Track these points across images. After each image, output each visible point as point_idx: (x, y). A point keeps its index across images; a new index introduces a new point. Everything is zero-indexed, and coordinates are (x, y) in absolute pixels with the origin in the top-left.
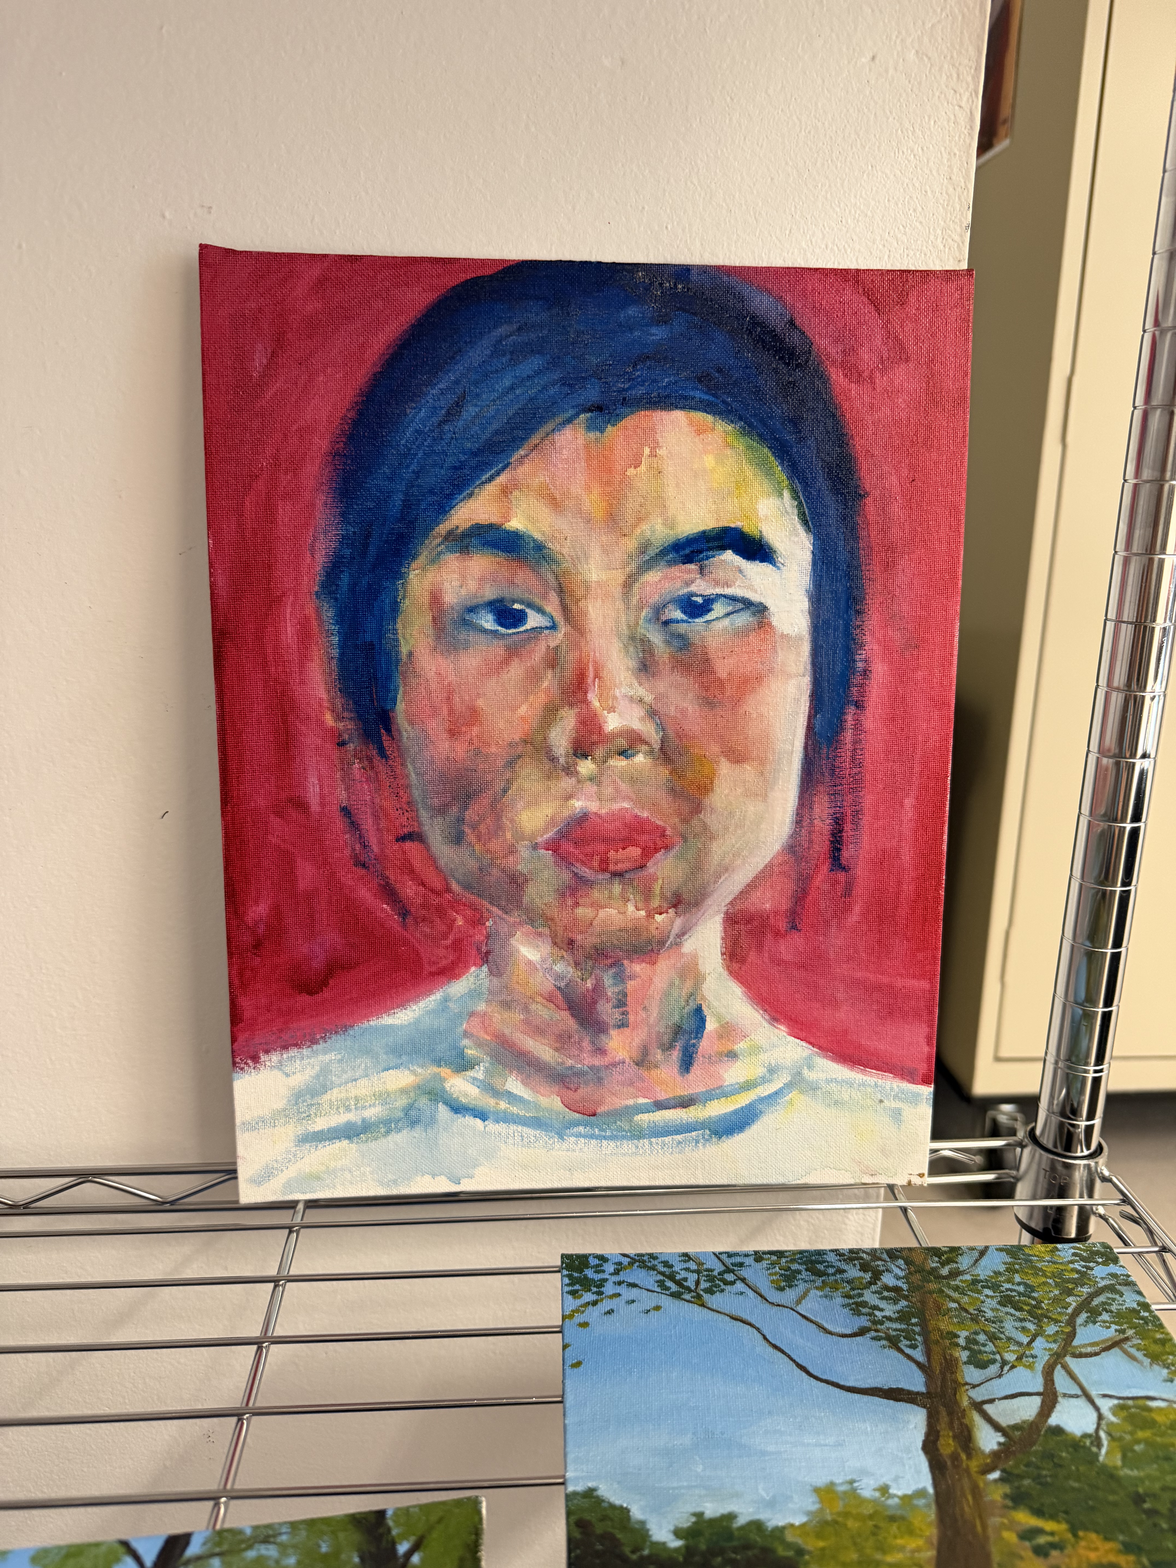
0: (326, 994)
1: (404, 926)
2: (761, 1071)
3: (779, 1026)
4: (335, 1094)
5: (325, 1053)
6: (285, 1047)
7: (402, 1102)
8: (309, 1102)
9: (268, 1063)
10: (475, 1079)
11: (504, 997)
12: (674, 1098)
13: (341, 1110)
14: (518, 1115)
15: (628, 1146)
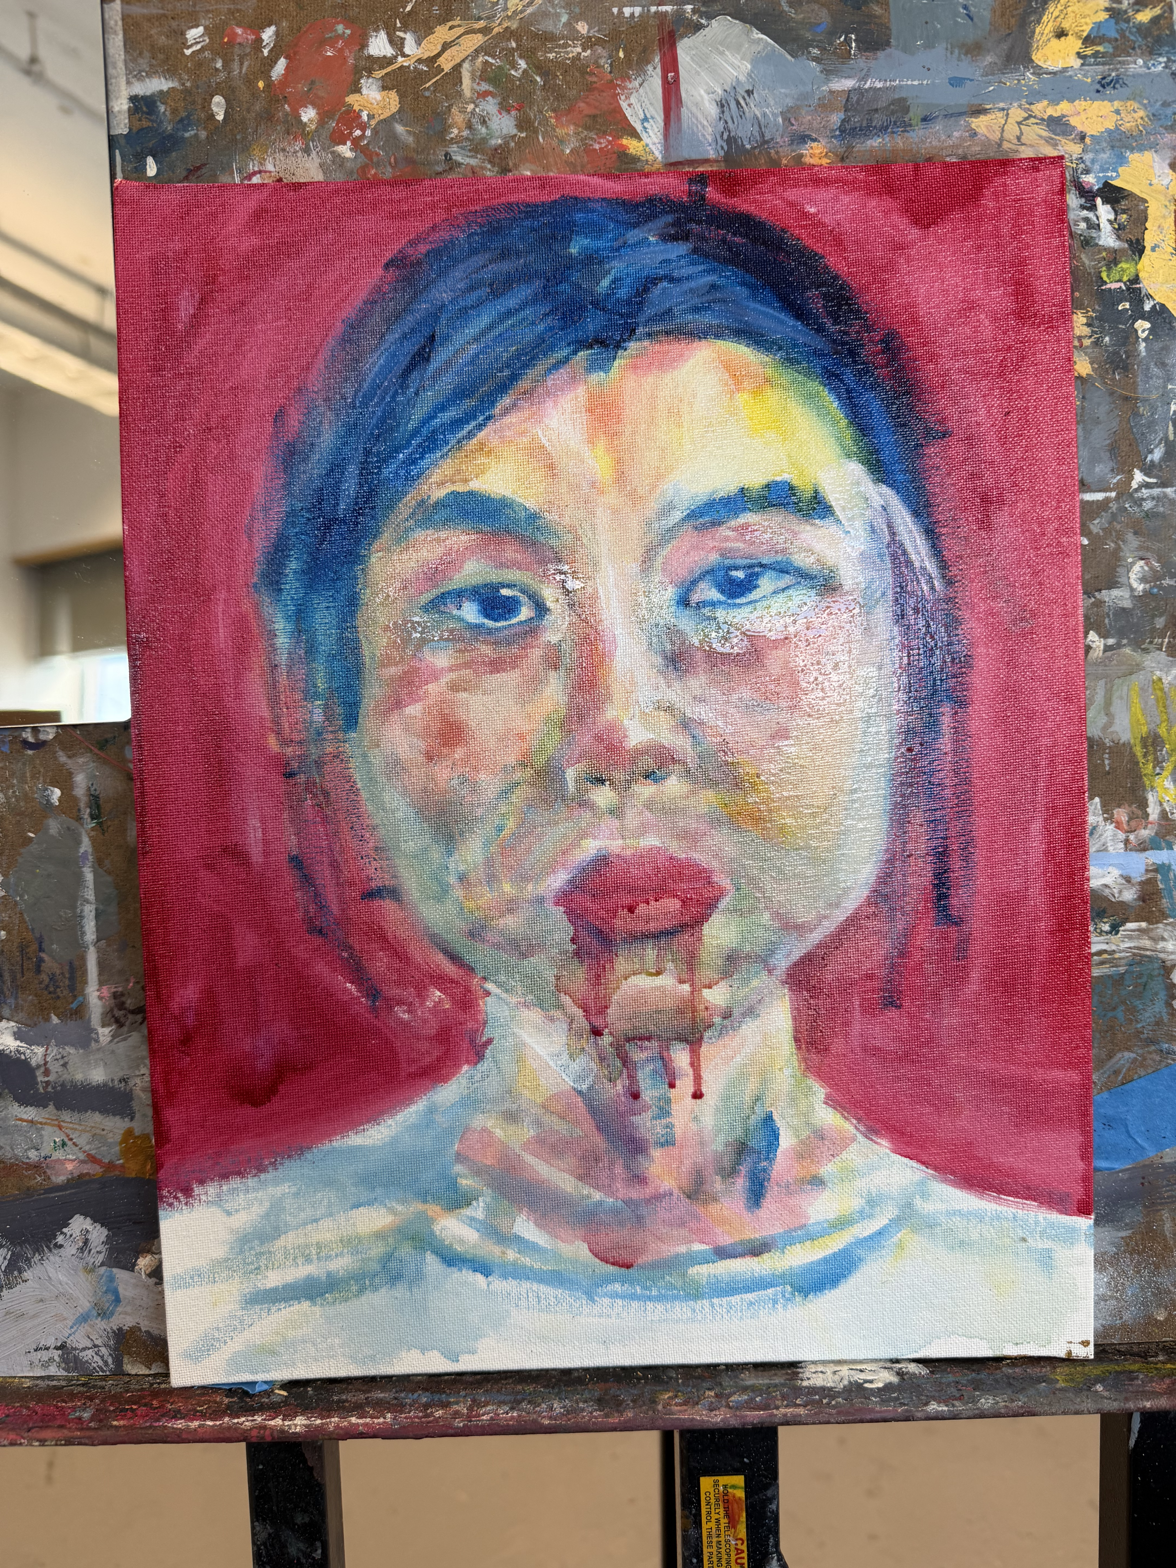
0: (276, 1105)
1: (374, 1010)
2: (856, 1203)
3: (879, 1141)
4: (290, 1240)
5: (276, 1183)
6: (225, 1176)
7: (377, 1250)
8: (258, 1249)
9: (203, 1198)
10: (472, 1219)
11: (507, 1106)
12: (742, 1242)
13: (300, 1261)
14: (531, 1269)
15: (681, 1310)
